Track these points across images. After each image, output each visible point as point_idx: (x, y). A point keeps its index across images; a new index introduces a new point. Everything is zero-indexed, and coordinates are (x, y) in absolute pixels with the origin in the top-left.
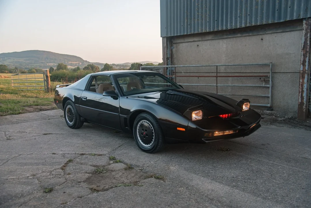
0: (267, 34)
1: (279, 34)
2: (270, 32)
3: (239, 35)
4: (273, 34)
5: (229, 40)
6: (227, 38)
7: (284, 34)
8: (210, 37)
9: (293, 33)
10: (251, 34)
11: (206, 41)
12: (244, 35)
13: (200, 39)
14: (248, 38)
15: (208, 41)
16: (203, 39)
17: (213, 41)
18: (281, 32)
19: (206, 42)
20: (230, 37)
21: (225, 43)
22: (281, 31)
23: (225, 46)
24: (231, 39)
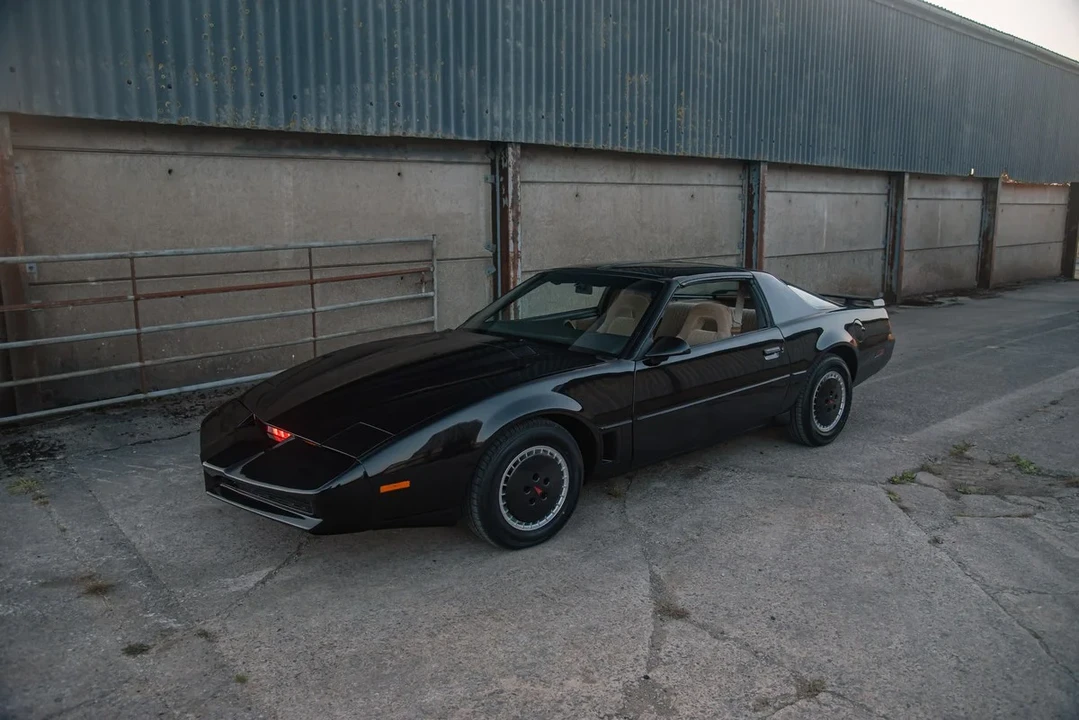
0: (409, 161)
1: (438, 166)
2: (418, 159)
3: (334, 154)
4: (424, 165)
5: (302, 163)
6: (292, 158)
7: (447, 167)
8: (227, 147)
9: (465, 168)
10: (369, 157)
11: (211, 159)
12: (350, 155)
13: (182, 149)
14: (362, 164)
15: (221, 162)
16: (196, 149)
17: (239, 162)
18: (441, 162)
19: (208, 162)
20: (303, 154)
21: (289, 174)
22: (441, 159)
23: (289, 182)
24: (311, 162)
